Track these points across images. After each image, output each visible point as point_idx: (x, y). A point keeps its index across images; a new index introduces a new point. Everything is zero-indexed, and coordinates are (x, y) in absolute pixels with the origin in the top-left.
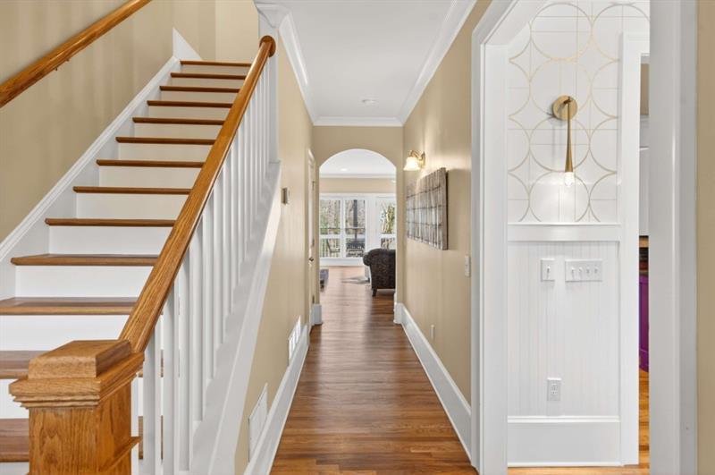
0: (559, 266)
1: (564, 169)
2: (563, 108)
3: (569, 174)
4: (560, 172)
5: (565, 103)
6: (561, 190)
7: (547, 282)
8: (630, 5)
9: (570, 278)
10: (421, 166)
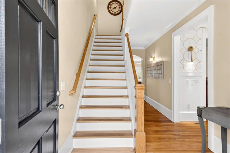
0: (190, 81)
1: (191, 61)
2: (191, 49)
3: (192, 62)
4: (190, 62)
5: (191, 48)
6: (190, 66)
7: (187, 84)
8: (204, 28)
9: (192, 83)
10: (154, 60)
